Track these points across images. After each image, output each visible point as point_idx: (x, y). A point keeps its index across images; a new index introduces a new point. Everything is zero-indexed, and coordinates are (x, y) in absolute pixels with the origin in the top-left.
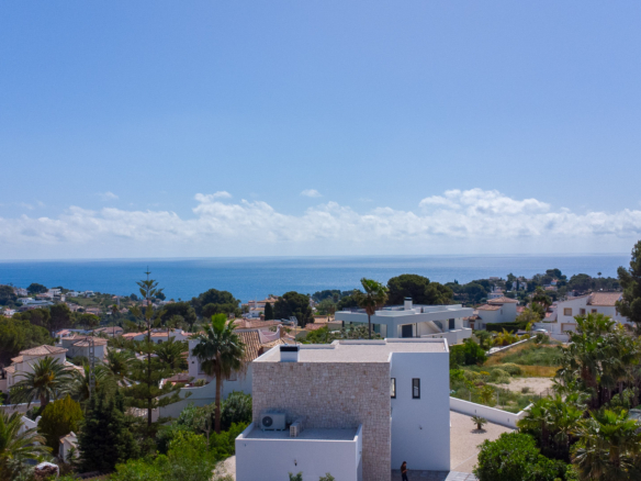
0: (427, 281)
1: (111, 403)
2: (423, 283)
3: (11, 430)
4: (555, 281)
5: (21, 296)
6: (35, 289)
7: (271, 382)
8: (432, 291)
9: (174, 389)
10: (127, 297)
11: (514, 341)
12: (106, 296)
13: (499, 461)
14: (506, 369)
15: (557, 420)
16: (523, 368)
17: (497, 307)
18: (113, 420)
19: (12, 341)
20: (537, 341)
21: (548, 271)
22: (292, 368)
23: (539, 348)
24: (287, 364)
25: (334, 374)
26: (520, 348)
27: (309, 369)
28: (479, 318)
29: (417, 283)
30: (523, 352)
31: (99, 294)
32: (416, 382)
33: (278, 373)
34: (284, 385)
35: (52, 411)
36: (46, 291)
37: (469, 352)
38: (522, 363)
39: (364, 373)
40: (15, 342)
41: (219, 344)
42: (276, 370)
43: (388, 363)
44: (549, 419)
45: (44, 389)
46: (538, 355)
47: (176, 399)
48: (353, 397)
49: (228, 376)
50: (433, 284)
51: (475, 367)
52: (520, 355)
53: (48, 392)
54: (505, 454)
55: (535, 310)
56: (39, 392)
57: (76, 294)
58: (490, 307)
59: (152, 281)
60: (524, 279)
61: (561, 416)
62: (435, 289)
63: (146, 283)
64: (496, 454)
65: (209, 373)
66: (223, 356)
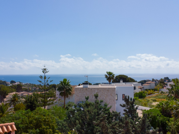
0: (127, 77)
1: (34, 99)
2: (126, 77)
3: (5, 108)
4: (167, 81)
5: (8, 84)
6: (12, 82)
7: (80, 93)
8: (129, 80)
9: (52, 100)
10: (38, 85)
11: (154, 93)
12: (33, 84)
13: (149, 115)
14: (151, 99)
15: (167, 106)
16: (157, 99)
17: (149, 84)
18: (34, 104)
19: (6, 92)
20: (161, 93)
21: (165, 78)
22: (86, 89)
23: (162, 95)
24: (85, 88)
25: (99, 91)
26: (156, 95)
27: (91, 90)
28: (143, 88)
29: (124, 77)
30: (157, 96)
31: (30, 84)
32: (124, 95)
33: (82, 91)
34: (84, 94)
35: (17, 107)
36: (15, 83)
37: (140, 94)
38: (157, 98)
39: (108, 91)
40: (7, 93)
41: (65, 87)
42: (82, 90)
43: (115, 88)
44: (165, 106)
45: (14, 102)
46: (161, 97)
47: (52, 103)
48: (104, 98)
49: (68, 97)
50: (129, 78)
51: (142, 99)
52: (156, 97)
53: (16, 103)
54: (151, 113)
55: (161, 85)
56: (13, 103)
57: (24, 84)
58: (147, 84)
59: (46, 69)
60: (157, 80)
61: (168, 105)
62: (130, 79)
63: (44, 69)
64: (148, 113)
65: (62, 96)
66: (66, 90)
